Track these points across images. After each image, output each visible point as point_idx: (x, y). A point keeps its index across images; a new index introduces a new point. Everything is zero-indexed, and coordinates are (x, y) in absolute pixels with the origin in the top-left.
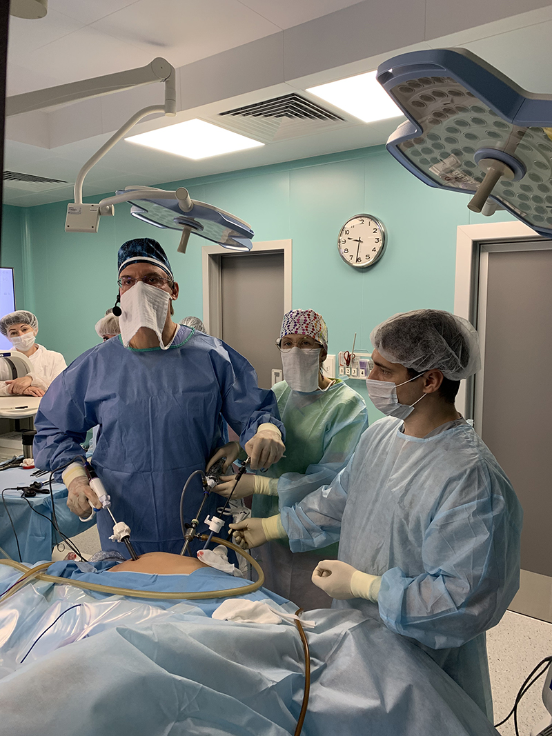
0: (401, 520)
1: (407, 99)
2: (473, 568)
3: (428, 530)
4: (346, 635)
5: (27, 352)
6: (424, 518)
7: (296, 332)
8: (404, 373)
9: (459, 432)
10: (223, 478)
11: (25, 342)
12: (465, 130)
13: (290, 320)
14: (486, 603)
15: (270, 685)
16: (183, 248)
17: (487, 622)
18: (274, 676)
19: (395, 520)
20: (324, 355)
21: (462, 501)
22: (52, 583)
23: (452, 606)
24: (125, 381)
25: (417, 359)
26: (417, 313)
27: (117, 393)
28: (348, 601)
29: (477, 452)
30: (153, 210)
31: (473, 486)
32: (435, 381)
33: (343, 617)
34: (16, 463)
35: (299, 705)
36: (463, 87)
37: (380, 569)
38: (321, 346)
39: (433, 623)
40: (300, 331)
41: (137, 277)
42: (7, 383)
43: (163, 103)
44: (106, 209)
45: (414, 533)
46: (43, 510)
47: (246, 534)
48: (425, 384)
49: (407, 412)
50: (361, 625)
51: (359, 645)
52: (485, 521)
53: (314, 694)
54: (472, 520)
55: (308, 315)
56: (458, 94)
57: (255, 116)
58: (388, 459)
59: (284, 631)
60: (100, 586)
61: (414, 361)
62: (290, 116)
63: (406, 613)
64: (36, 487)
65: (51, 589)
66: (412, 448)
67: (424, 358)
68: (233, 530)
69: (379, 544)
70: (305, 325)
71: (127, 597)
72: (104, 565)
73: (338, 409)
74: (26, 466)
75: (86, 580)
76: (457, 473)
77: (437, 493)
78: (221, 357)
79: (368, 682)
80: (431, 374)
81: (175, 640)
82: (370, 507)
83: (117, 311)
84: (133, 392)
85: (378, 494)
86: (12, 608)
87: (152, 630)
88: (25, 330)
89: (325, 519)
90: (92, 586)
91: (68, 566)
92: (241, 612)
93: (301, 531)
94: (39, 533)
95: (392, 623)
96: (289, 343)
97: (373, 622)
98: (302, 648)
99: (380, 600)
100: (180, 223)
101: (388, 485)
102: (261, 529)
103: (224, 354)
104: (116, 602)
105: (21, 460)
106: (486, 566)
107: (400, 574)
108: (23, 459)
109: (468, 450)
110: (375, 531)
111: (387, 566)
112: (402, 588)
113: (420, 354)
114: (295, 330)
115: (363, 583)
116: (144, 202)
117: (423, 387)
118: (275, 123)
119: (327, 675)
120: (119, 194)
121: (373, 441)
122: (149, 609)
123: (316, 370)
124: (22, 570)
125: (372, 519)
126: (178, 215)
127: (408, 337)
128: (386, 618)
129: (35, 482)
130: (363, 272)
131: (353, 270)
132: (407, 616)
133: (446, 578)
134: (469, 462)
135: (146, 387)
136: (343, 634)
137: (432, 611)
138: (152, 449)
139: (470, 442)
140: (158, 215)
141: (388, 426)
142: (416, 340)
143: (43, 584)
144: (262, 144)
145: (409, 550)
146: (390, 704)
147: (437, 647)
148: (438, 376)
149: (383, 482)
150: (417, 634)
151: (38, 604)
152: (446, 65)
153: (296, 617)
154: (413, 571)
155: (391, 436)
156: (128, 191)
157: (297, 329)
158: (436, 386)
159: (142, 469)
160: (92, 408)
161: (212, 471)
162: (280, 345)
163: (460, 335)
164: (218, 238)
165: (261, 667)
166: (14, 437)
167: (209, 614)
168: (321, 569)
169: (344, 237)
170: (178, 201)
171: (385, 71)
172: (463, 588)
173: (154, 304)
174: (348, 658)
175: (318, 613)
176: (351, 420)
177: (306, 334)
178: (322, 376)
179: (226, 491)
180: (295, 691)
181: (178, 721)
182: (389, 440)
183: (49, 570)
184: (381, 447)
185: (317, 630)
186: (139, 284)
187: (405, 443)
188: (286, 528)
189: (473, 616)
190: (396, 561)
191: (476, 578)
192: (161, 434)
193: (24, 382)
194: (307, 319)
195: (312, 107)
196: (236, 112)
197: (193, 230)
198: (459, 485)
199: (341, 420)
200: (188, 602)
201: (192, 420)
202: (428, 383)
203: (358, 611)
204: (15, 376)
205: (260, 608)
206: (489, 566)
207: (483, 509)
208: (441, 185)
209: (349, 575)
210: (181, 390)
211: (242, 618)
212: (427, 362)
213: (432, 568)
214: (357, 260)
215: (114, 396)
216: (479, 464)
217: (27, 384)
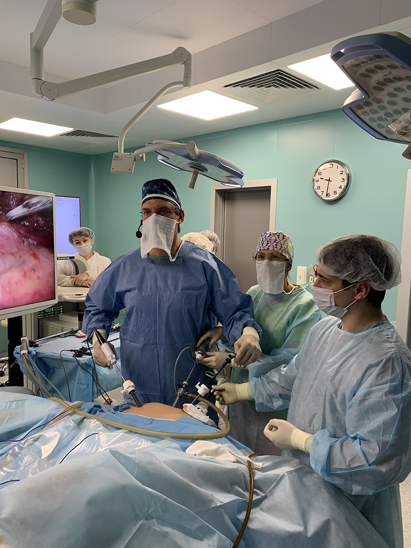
0: (331, 393)
1: (356, 72)
2: (383, 436)
3: (350, 403)
4: (283, 476)
5: (86, 256)
6: (348, 394)
7: (268, 249)
8: (339, 284)
9: (382, 331)
10: (208, 353)
11: (85, 249)
12: (402, 95)
13: (264, 239)
14: (393, 463)
15: (219, 504)
16: (192, 186)
17: (393, 479)
18: (223, 498)
19: (327, 394)
20: (289, 266)
21: (377, 383)
22: (83, 417)
23: (365, 462)
24: (142, 280)
25: (349, 273)
26: (352, 237)
27: (136, 288)
28: (291, 450)
29: (394, 346)
30: (173, 158)
31: (387, 372)
32: (364, 290)
33: (285, 463)
34: (73, 333)
35: (241, 522)
36: (397, 63)
37: (315, 429)
38: (287, 260)
39: (350, 474)
40: (271, 248)
41: (153, 210)
42: (72, 278)
43: (182, 80)
44: (140, 157)
45: (341, 405)
46: (86, 367)
47: (224, 394)
48: (356, 292)
49: (342, 313)
50: (297, 470)
51: (293, 485)
52: (395, 400)
53: (254, 516)
54: (384, 398)
55: (278, 236)
56: (394, 67)
57: (250, 87)
58: (327, 348)
59: (235, 467)
60: (114, 423)
61: (347, 274)
62: (276, 87)
63: (330, 465)
64: (84, 350)
65: (82, 421)
66: (345, 340)
67: (354, 272)
68: (215, 390)
69: (315, 410)
70: (276, 243)
71: (131, 432)
72: (120, 408)
73: (298, 308)
74: (79, 335)
75: (106, 417)
76: (375, 361)
77: (359, 375)
78: (211, 267)
79: (296, 513)
80: (361, 285)
81: (151, 463)
82: (311, 382)
83: (139, 235)
84: (148, 288)
85: (318, 373)
86: (55, 431)
87: (135, 454)
88: (85, 241)
89: (283, 390)
90: (107, 421)
91: (95, 406)
92: (206, 450)
93: (265, 397)
94: (84, 382)
95: (319, 471)
96: (262, 257)
97: (307, 469)
98: (249, 482)
99: (311, 452)
100: (191, 167)
101: (325, 366)
102: (235, 392)
103: (214, 264)
104: (121, 434)
105: (76, 332)
106: (393, 435)
107: (328, 434)
108: (78, 330)
109: (387, 344)
110: (313, 401)
111: (321, 427)
112: (328, 445)
113: (351, 269)
114: (267, 247)
115: (300, 438)
116: (165, 152)
117: (354, 295)
118: (266, 91)
119: (266, 503)
120: (148, 146)
121: (319, 333)
122: (142, 442)
123: (282, 278)
124: (65, 406)
125: (312, 391)
126: (191, 161)
127: (344, 256)
128: (314, 466)
129: (83, 347)
130: (331, 204)
131: (323, 202)
132: (332, 466)
133: (362, 442)
134: (386, 354)
135: (156, 284)
136: (281, 475)
137: (350, 465)
138: (158, 329)
139: (389, 338)
140: (176, 161)
141: (331, 323)
142: (349, 258)
143: (77, 417)
144: (255, 108)
145: (337, 417)
146: (311, 531)
147: (353, 494)
148: (366, 287)
149: (322, 364)
150: (338, 482)
151: (73, 430)
152: (382, 45)
153: (249, 459)
154: (339, 433)
155: (332, 330)
156: (154, 144)
157: (269, 246)
158: (365, 294)
159: (151, 342)
160: (120, 297)
161: (201, 347)
162: (256, 258)
163: (385, 255)
164: (219, 178)
165: (215, 491)
166: (74, 315)
167: (184, 449)
168: (271, 425)
169: (317, 177)
170: (188, 151)
171: (338, 51)
172: (374, 450)
173: (164, 230)
174: (283, 493)
175: (266, 458)
176: (307, 317)
177: (276, 250)
178: (288, 283)
179: (210, 363)
180: (239, 512)
181: (146, 519)
182: (330, 333)
183: (81, 408)
184: (324, 339)
185: (263, 470)
186: (154, 215)
187: (341, 336)
188: (253, 392)
189: (381, 472)
190: (327, 425)
191: (385, 444)
192: (164, 318)
193: (83, 277)
194: (277, 239)
195: (293, 80)
196: (236, 85)
197: (200, 172)
198: (376, 370)
199: (299, 317)
200: (171, 439)
201: (186, 310)
202: (359, 291)
203: (297, 460)
204: (77, 273)
205: (221, 449)
206: (396, 434)
207: (394, 391)
208: (386, 138)
209: (290, 431)
210: (180, 288)
211: (207, 455)
212: (357, 275)
213: (352, 432)
214: (327, 195)
215: (134, 289)
216: (394, 355)
217: (85, 278)
